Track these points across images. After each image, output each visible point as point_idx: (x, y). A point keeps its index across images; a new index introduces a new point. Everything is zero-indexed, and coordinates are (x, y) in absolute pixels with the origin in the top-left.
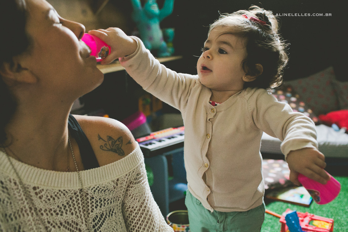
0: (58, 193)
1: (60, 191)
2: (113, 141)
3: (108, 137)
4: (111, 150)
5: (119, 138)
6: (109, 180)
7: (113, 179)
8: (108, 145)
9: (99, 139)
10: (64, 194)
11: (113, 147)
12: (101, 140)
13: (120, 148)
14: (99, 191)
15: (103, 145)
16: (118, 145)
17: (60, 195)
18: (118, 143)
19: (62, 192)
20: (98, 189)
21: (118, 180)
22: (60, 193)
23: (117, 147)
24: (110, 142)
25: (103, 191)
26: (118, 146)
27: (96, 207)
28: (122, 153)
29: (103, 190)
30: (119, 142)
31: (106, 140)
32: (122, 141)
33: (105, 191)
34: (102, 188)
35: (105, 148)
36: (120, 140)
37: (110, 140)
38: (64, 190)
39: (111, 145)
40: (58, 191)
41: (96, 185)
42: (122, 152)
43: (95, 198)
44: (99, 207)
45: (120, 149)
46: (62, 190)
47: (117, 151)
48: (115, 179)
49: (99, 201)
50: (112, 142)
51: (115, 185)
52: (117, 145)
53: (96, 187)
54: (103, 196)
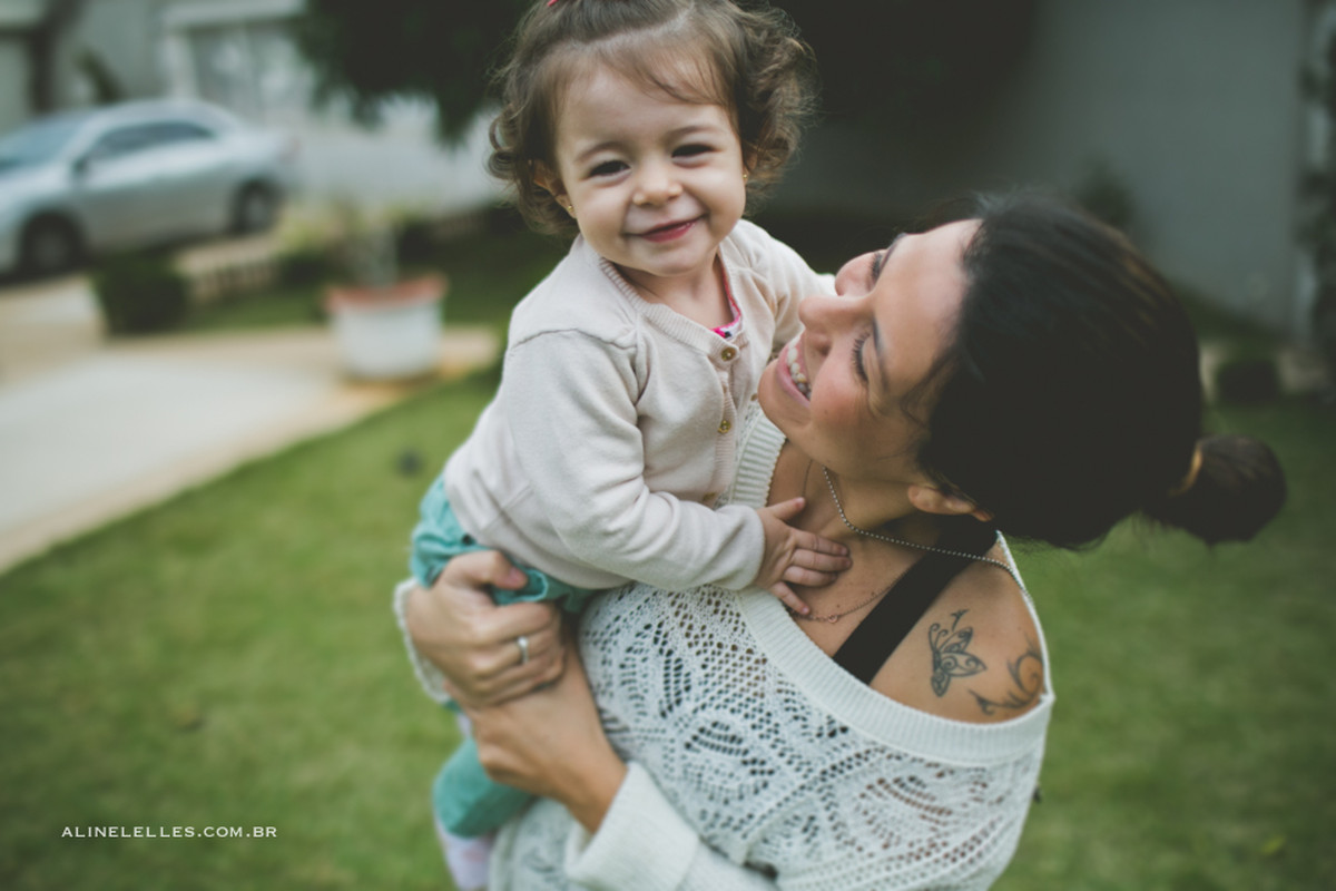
0: (731, 614)
1: (738, 615)
2: (963, 645)
3: (968, 630)
4: (936, 652)
5: (977, 661)
6: (828, 709)
7: (836, 716)
8: (948, 636)
9: (954, 614)
10: (735, 629)
11: (946, 651)
12: (954, 618)
13: (950, 675)
14: (787, 701)
15: (942, 627)
16: (957, 665)
17: (730, 621)
18: (961, 659)
19: (737, 622)
20: (789, 696)
21: (844, 730)
22: (734, 618)
23: (949, 664)
24: (956, 640)
25: (791, 713)
26: (953, 664)
27: (746, 716)
28: (940, 687)
29: (795, 710)
30: (967, 662)
31: (958, 628)
32: (972, 673)
33: (796, 718)
34: (797, 706)
35: (934, 635)
36: (973, 664)
37: (960, 636)
38: (743, 624)
39: (947, 644)
40: (735, 612)
41: (793, 685)
42: (943, 684)
43: (764, 701)
44: (750, 722)
45: (946, 676)
46: (741, 620)
47: (939, 670)
48: (841, 720)
49: (763, 715)
50: (958, 644)
51: (826, 732)
52: (955, 660)
53: (789, 688)
54: (781, 717)
